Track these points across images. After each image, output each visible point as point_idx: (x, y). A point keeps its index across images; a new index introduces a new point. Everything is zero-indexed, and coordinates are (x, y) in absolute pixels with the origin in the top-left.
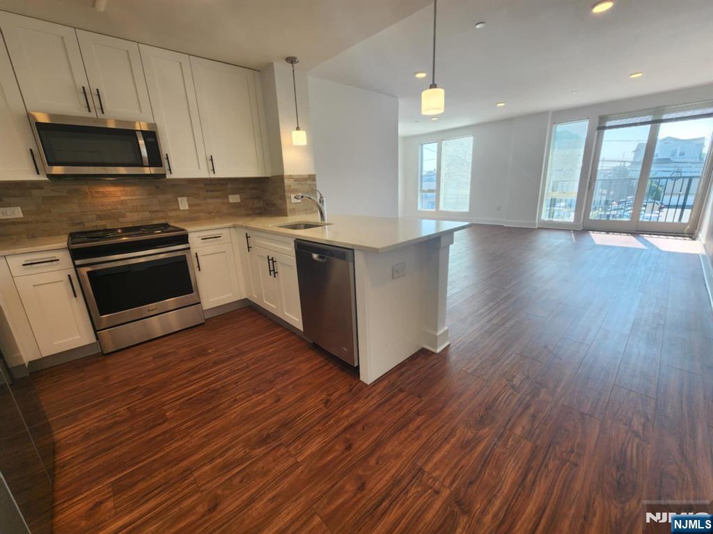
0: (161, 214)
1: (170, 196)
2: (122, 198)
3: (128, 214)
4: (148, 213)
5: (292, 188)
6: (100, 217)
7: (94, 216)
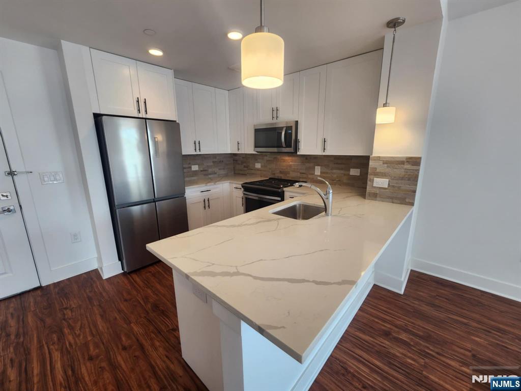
0: (305, 176)
1: (311, 165)
2: (291, 163)
3: (291, 173)
4: (299, 174)
5: (378, 171)
6: (281, 172)
7: (278, 171)
